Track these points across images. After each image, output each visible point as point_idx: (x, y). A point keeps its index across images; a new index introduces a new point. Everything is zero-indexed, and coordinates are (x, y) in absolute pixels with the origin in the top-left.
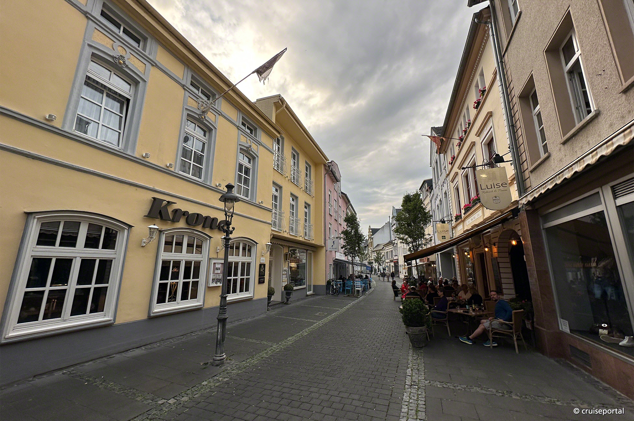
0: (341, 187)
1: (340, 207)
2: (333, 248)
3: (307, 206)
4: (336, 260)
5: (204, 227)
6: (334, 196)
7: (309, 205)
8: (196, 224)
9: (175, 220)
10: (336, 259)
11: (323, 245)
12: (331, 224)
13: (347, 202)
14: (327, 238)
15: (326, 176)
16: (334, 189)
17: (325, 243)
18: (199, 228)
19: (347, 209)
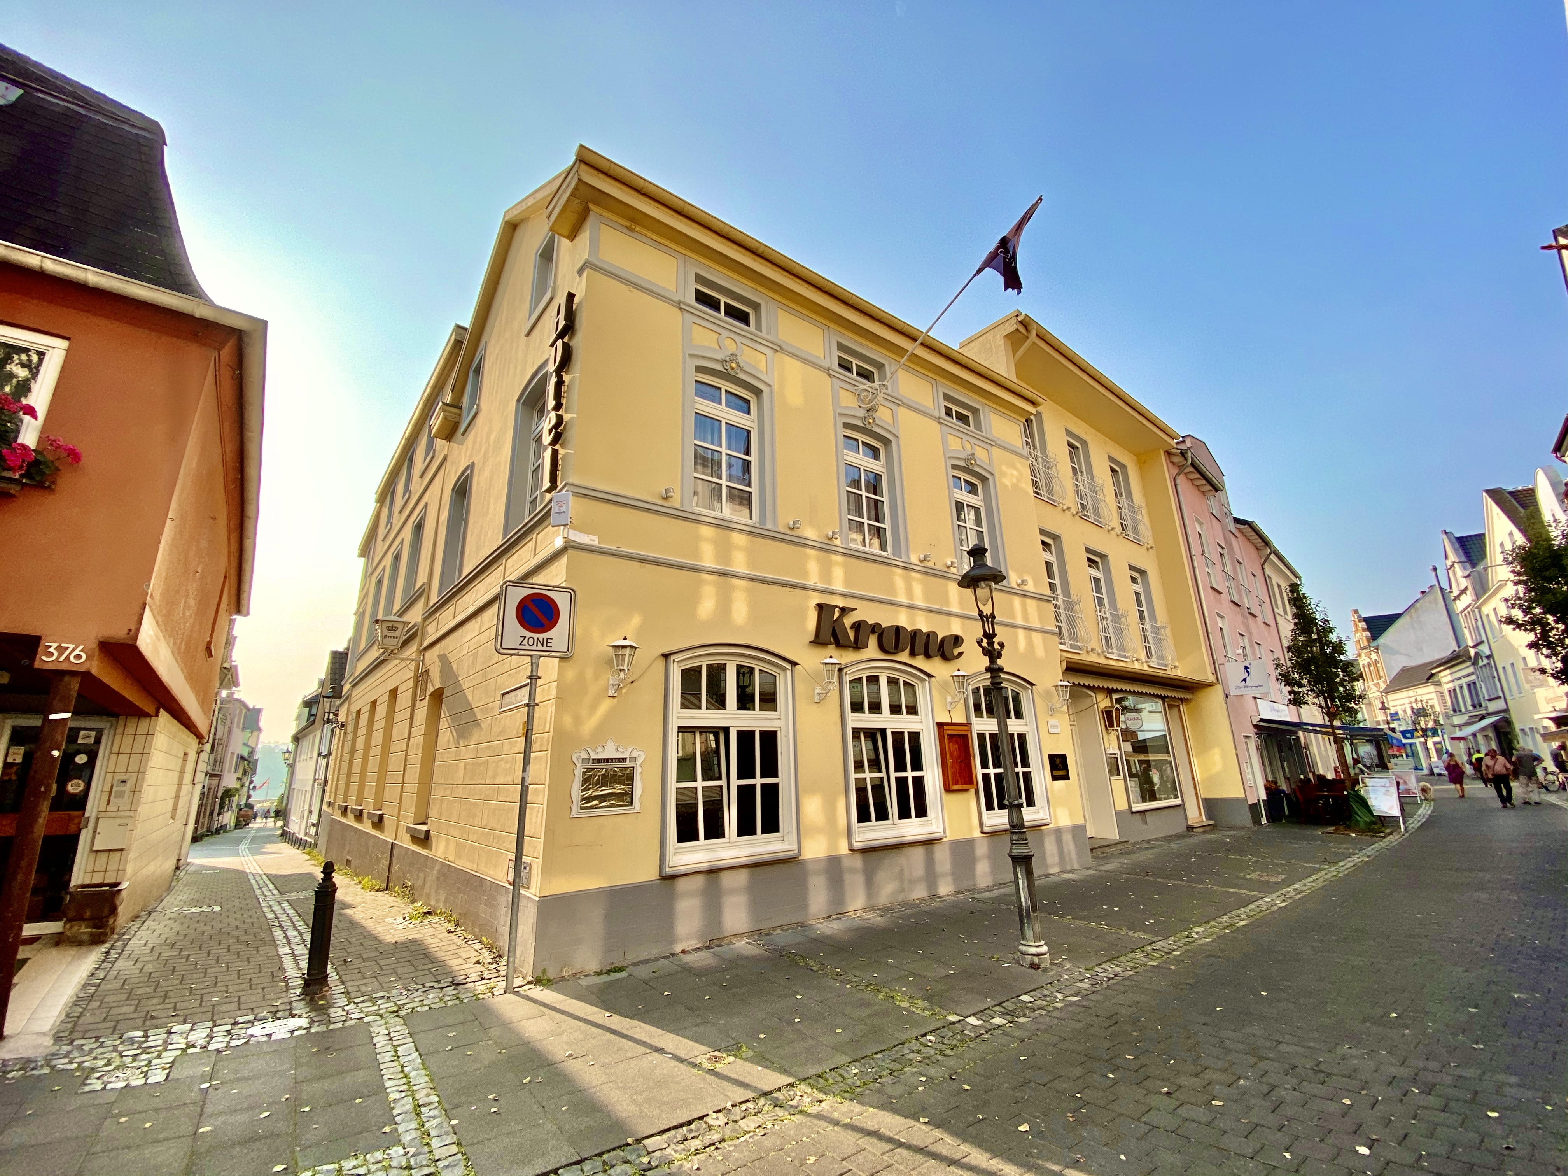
0: (1228, 504)
1: (1240, 563)
2: (1247, 687)
3: (1138, 573)
4: (1262, 724)
5: (913, 654)
6: (1214, 534)
7: (1142, 572)
8: (897, 649)
9: (858, 645)
10: (1262, 720)
11: (1211, 679)
12: (1222, 617)
13: (1258, 545)
14: (1220, 660)
15: (1178, 481)
16: (1208, 515)
17: (1216, 674)
18: (904, 657)
19: (1266, 566)
